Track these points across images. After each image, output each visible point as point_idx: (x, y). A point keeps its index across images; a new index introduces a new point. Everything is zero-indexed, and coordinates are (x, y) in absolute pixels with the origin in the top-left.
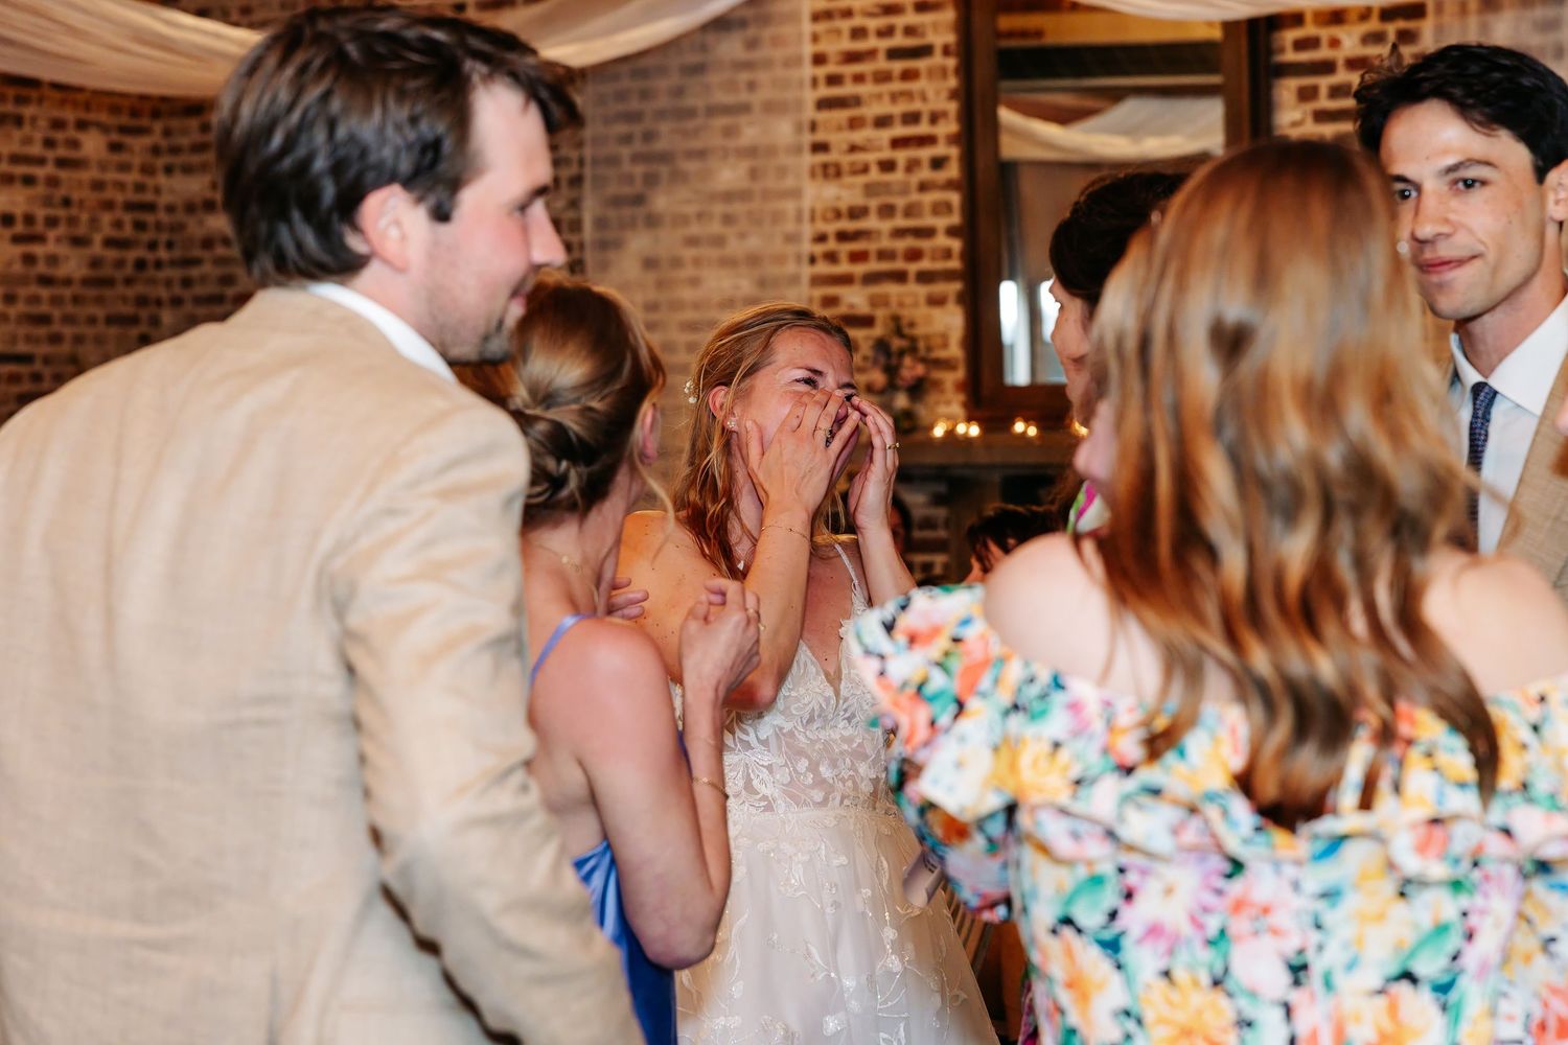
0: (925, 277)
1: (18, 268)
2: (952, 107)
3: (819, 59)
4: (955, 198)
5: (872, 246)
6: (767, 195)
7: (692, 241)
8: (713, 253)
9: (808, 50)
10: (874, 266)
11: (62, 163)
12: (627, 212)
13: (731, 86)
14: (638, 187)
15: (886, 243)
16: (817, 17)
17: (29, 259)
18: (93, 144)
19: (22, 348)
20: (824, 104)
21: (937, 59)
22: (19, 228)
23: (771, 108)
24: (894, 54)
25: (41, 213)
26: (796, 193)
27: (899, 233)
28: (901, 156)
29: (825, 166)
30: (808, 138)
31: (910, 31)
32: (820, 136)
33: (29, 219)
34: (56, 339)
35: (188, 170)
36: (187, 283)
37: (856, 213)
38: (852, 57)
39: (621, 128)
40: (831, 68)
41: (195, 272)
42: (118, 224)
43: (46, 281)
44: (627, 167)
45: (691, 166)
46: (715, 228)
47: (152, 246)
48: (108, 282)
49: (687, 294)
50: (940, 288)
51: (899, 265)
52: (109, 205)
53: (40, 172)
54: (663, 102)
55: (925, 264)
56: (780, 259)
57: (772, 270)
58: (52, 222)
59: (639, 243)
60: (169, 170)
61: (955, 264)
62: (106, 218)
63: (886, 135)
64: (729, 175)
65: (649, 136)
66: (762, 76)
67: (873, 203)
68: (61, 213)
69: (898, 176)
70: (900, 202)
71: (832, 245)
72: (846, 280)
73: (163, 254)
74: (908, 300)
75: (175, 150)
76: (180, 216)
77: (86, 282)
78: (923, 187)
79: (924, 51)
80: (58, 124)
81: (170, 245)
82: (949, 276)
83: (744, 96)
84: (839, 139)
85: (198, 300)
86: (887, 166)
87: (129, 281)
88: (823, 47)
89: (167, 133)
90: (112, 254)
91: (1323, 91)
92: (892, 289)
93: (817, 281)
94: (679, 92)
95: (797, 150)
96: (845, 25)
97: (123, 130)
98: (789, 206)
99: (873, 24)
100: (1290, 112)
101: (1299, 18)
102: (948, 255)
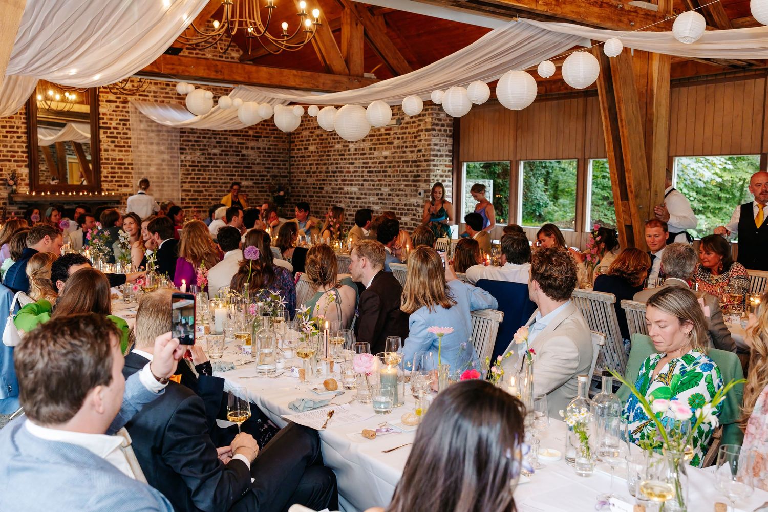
0: (15, 161)
2: (23, 126)
4: (24, 145)
15: (5, 153)
27: (9, 151)
28: (9, 135)
50: (20, 164)
51: (9, 158)
55: (16, 158)
61: (25, 159)
63: (5, 130)
69: (9, 139)
70: (9, 145)
74: (13, 166)
78: (15, 142)
82: (23, 161)
86: (6, 137)
91: (109, 133)
92: (7, 163)
100: (102, 136)
101: (103, 119)
102: (23, 157)
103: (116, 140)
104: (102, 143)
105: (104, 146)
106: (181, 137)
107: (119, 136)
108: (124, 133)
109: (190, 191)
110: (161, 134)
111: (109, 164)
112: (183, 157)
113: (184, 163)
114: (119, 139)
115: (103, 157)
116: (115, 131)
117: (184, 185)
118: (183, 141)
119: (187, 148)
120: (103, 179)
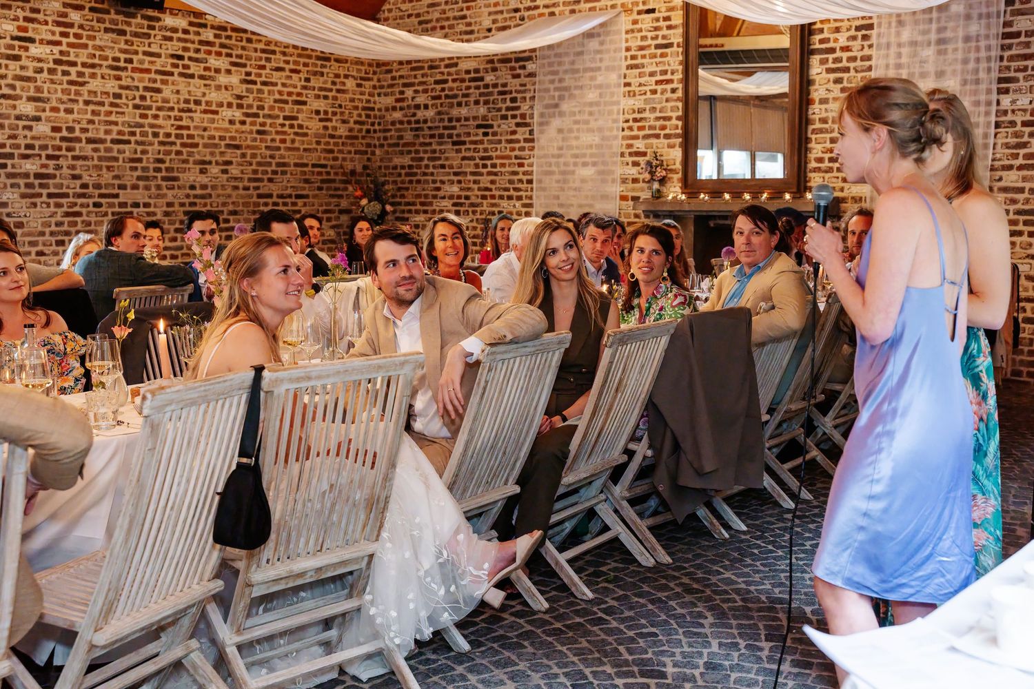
0: (667, 136)
1: (321, 131)
2: (680, 68)
3: (628, 49)
4: (680, 105)
5: (647, 124)
6: (606, 104)
7: (577, 122)
8: (585, 127)
9: (624, 45)
10: (647, 132)
11: (338, 91)
12: (551, 110)
13: (593, 60)
14: (556, 101)
15: (652, 123)
16: (627, 32)
17: (326, 128)
18: (350, 84)
19: (323, 162)
20: (630, 67)
21: (675, 48)
22: (322, 116)
23: (608, 69)
24: (658, 47)
25: (330, 110)
26: (618, 103)
27: (658, 119)
28: (659, 88)
29: (629, 92)
30: (623, 81)
31: (664, 37)
32: (627, 80)
33: (326, 113)
34: (335, 159)
35: (386, 95)
36: (385, 138)
37: (640, 111)
38: (641, 48)
39: (551, 77)
40: (633, 53)
41: (388, 134)
42: (360, 115)
43: (332, 136)
44: (552, 93)
45: (577, 92)
46: (586, 117)
47: (373, 124)
48: (356, 138)
49: (574, 143)
50: (672, 141)
51: (657, 131)
52: (356, 108)
53: (330, 94)
54: (567, 67)
55: (667, 131)
56: (611, 129)
57: (607, 134)
58: (334, 114)
59: (556, 123)
60: (379, 95)
61: (679, 131)
62: (355, 112)
63: (654, 79)
64: (592, 96)
65: (561, 81)
66: (606, 56)
67: (648, 107)
68: (338, 110)
69: (658, 95)
70: (658, 106)
71: (631, 123)
72: (636, 137)
73: (377, 127)
74: (660, 146)
75: (382, 87)
76: (383, 112)
77: (347, 137)
79: (670, 45)
80: (337, 76)
81: (379, 124)
82: (677, 136)
83: (598, 64)
84: (635, 81)
85: (389, 145)
86: (654, 92)
87: (363, 138)
88: (629, 44)
89: (379, 80)
90: (357, 126)
91: (830, 61)
92: (654, 141)
93: (624, 138)
94: (573, 63)
95: (619, 85)
96: (639, 35)
97: (362, 79)
98: (615, 108)
99: (650, 35)
100: (816, 69)
101: (821, 31)
102: (677, 127)
103: (845, 75)
104: (816, 86)
105: (817, 93)
106: (1003, 48)
107: (852, 65)
108: (863, 59)
109: (1021, 190)
110: (950, 47)
111: (827, 131)
112: (1006, 101)
113: (1010, 117)
114: (852, 73)
115: (817, 117)
116: (845, 55)
117: (1004, 174)
118: (1011, 59)
119: (1020, 75)
120: (813, 164)
